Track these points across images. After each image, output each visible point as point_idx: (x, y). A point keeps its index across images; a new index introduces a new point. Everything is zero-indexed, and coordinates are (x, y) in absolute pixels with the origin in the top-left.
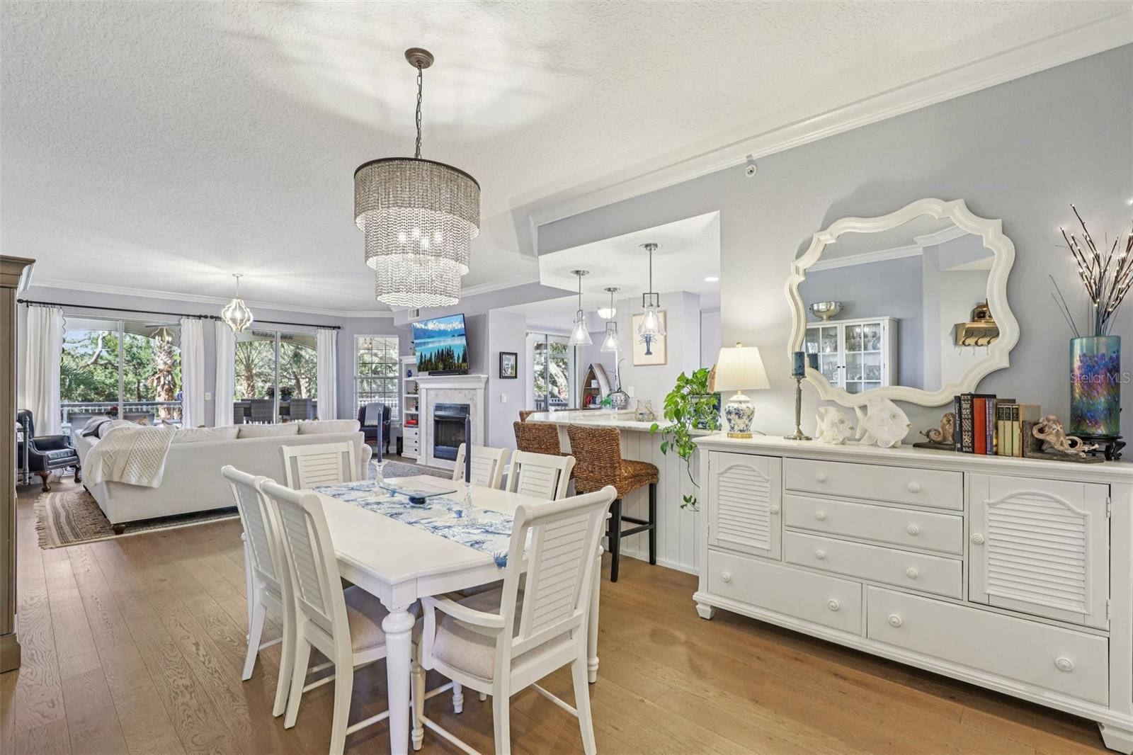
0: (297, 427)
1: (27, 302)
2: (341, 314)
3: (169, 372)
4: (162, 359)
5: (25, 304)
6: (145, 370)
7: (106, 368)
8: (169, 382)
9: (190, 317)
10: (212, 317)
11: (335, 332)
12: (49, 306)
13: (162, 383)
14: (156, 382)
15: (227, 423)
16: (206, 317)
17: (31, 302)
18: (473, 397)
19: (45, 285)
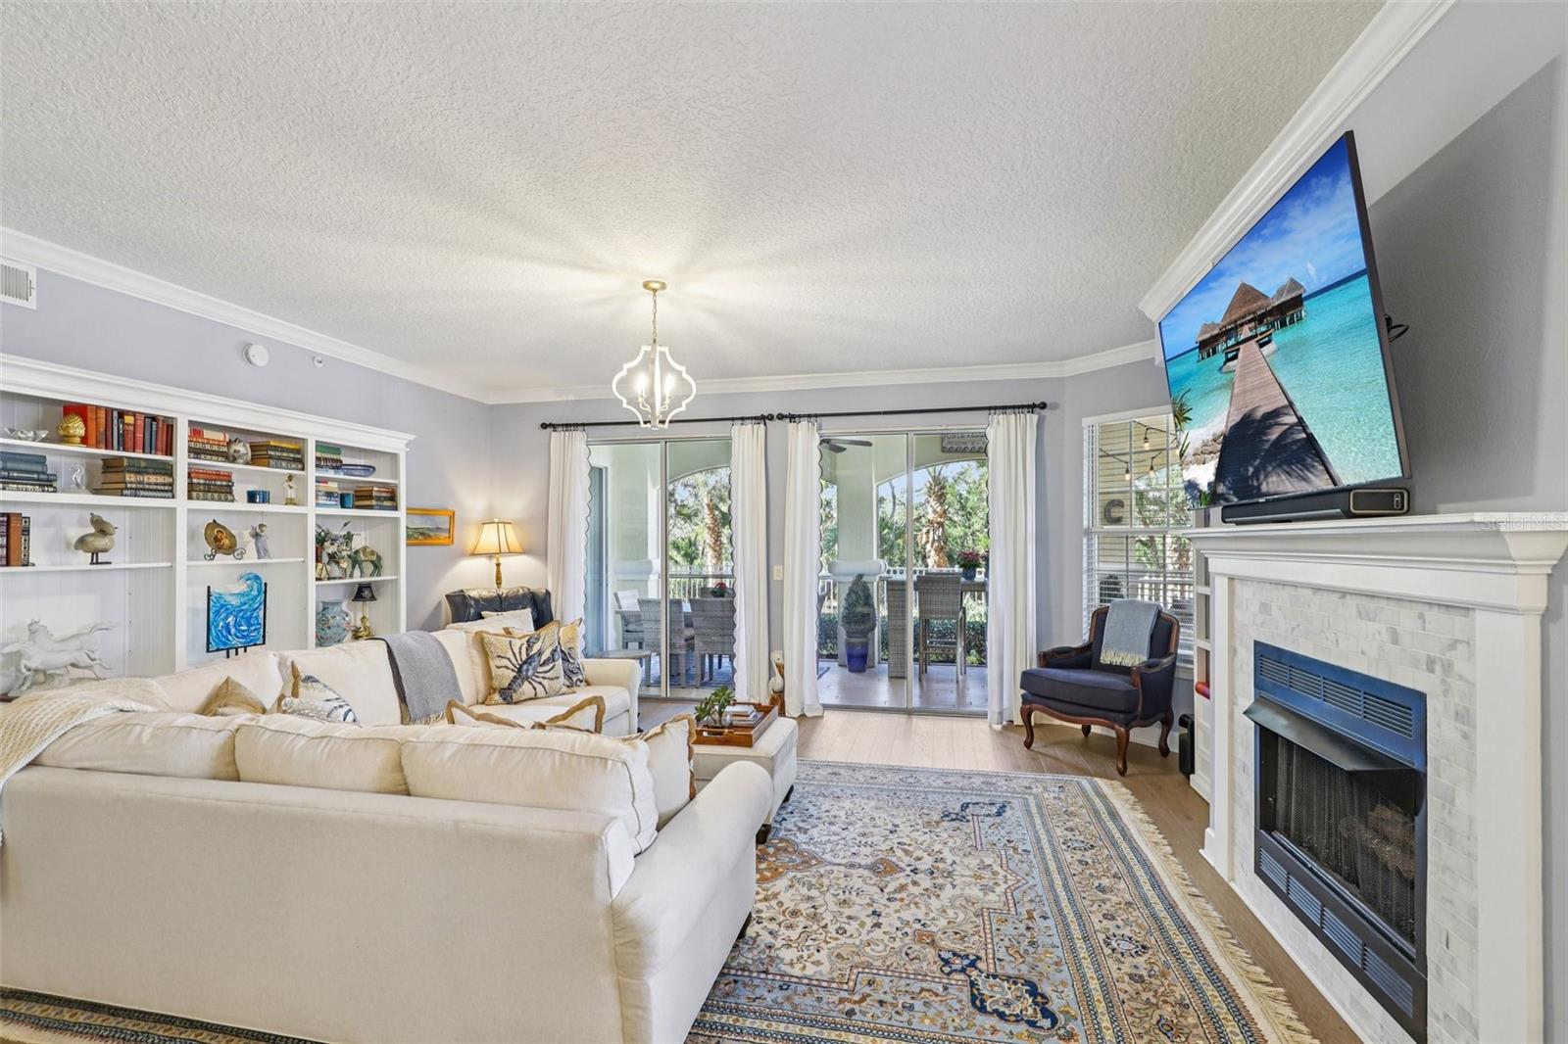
1: (551, 425)
2: (1050, 372)
10: (780, 416)
11: (1032, 419)
18: (1449, 655)
19: (572, 397)
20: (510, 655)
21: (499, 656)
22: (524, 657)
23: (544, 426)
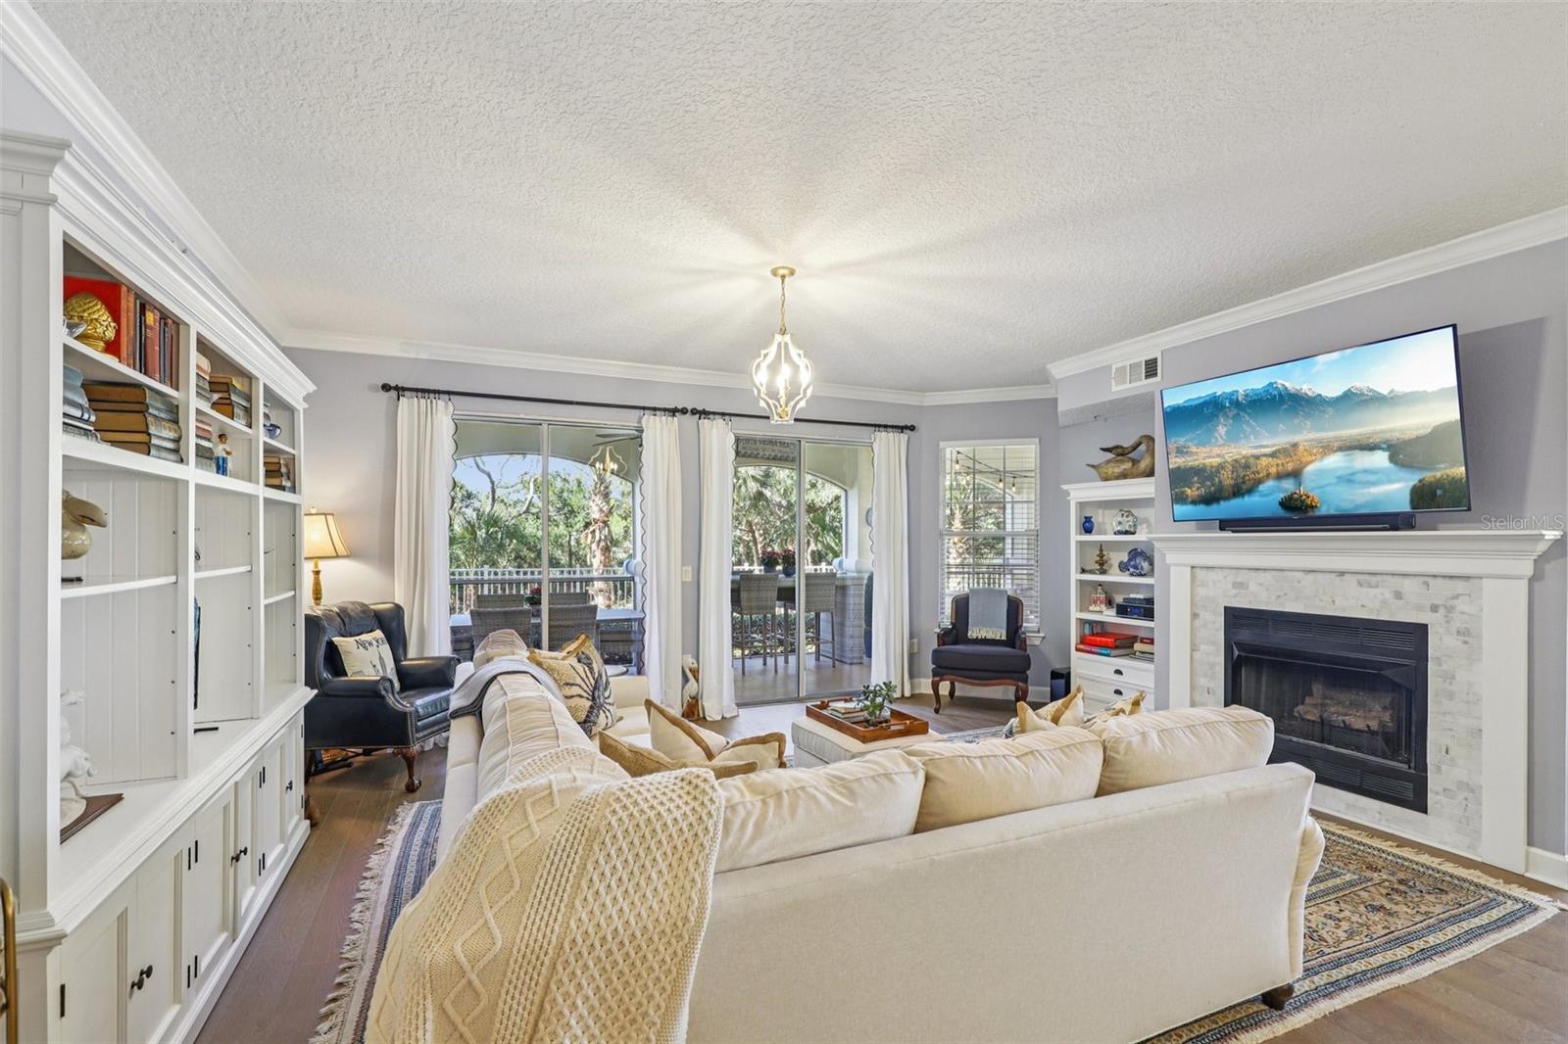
1: (397, 388)
2: (913, 400)
3: (605, 523)
4: (597, 505)
5: (393, 394)
6: (576, 519)
7: (538, 518)
8: (605, 536)
9: (658, 413)
10: (694, 412)
11: (904, 437)
12: (432, 395)
13: (597, 538)
14: (590, 536)
16: (684, 411)
17: (404, 389)
18: (1451, 602)
19: (424, 356)
20: (579, 681)
21: (567, 684)
22: (593, 682)
23: (386, 388)
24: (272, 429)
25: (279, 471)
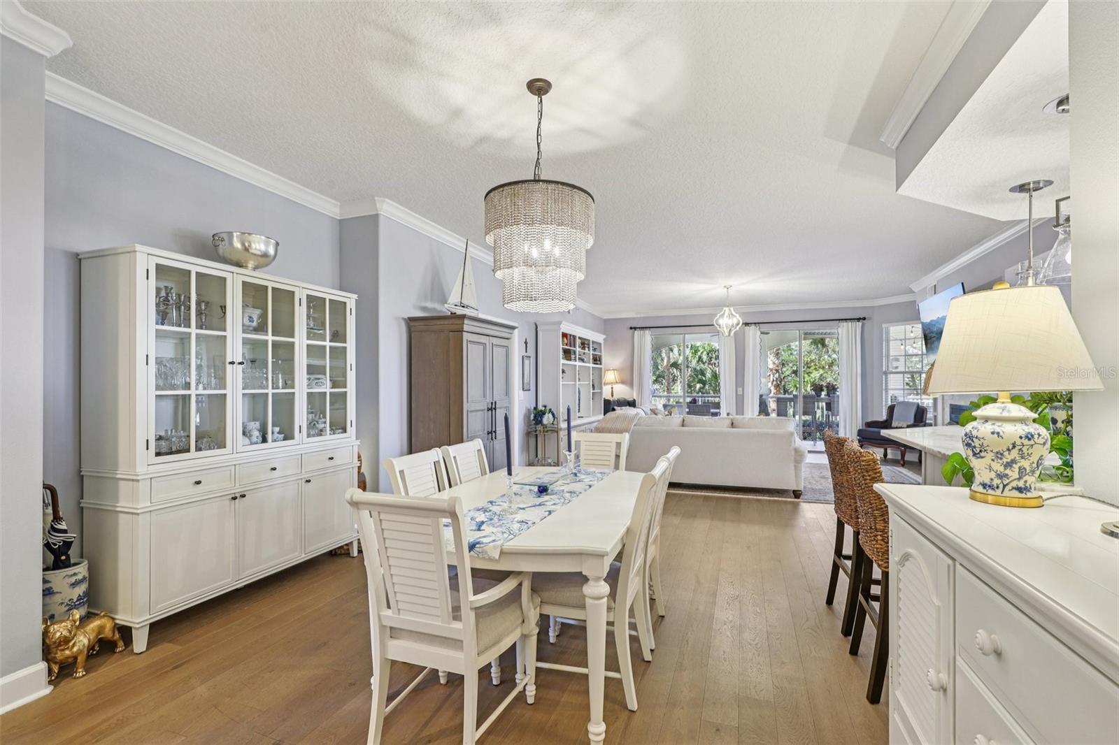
0: (730, 420)
2: (867, 304)
5: (633, 330)
12: (645, 329)
15: (753, 414)
17: (637, 328)
19: (642, 316)
23: (631, 328)
24: (595, 350)
25: (597, 360)
